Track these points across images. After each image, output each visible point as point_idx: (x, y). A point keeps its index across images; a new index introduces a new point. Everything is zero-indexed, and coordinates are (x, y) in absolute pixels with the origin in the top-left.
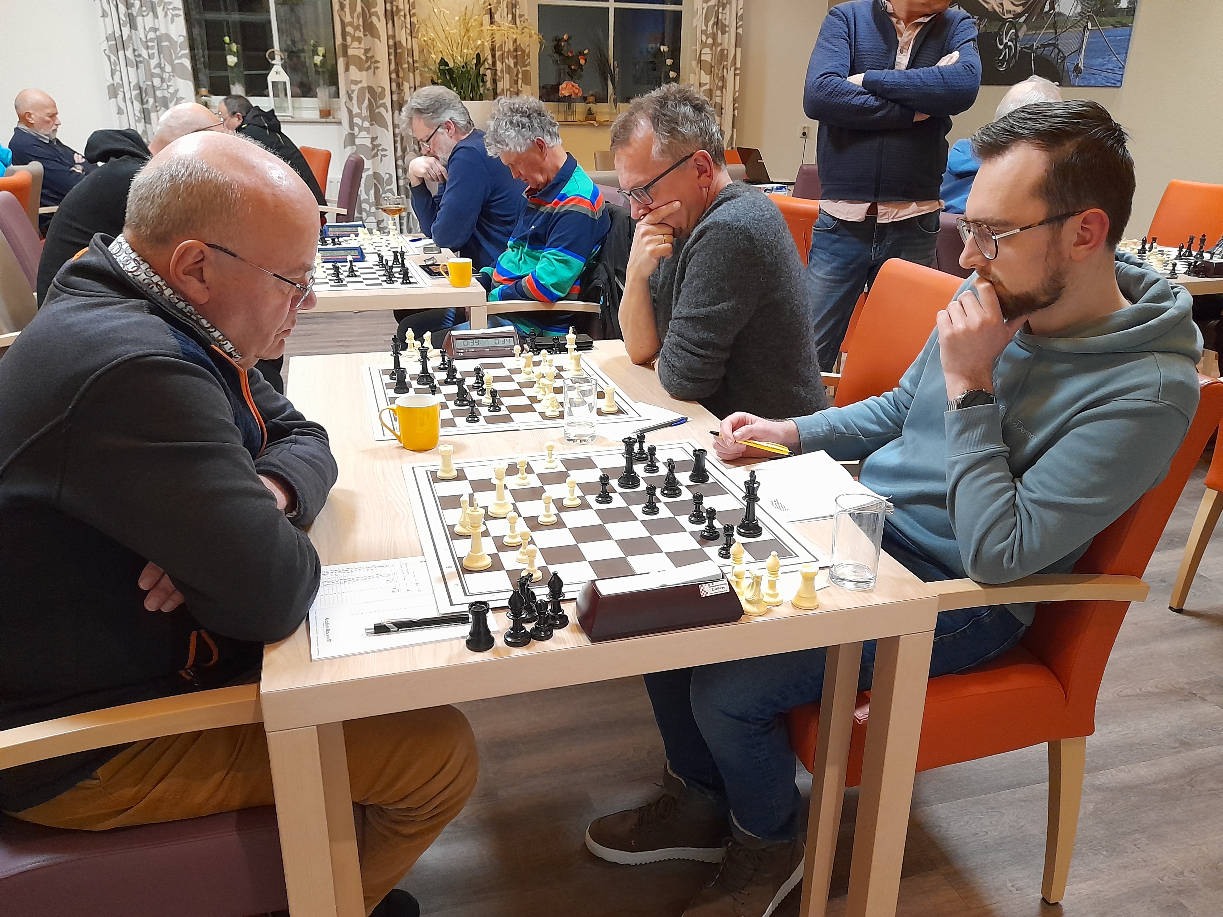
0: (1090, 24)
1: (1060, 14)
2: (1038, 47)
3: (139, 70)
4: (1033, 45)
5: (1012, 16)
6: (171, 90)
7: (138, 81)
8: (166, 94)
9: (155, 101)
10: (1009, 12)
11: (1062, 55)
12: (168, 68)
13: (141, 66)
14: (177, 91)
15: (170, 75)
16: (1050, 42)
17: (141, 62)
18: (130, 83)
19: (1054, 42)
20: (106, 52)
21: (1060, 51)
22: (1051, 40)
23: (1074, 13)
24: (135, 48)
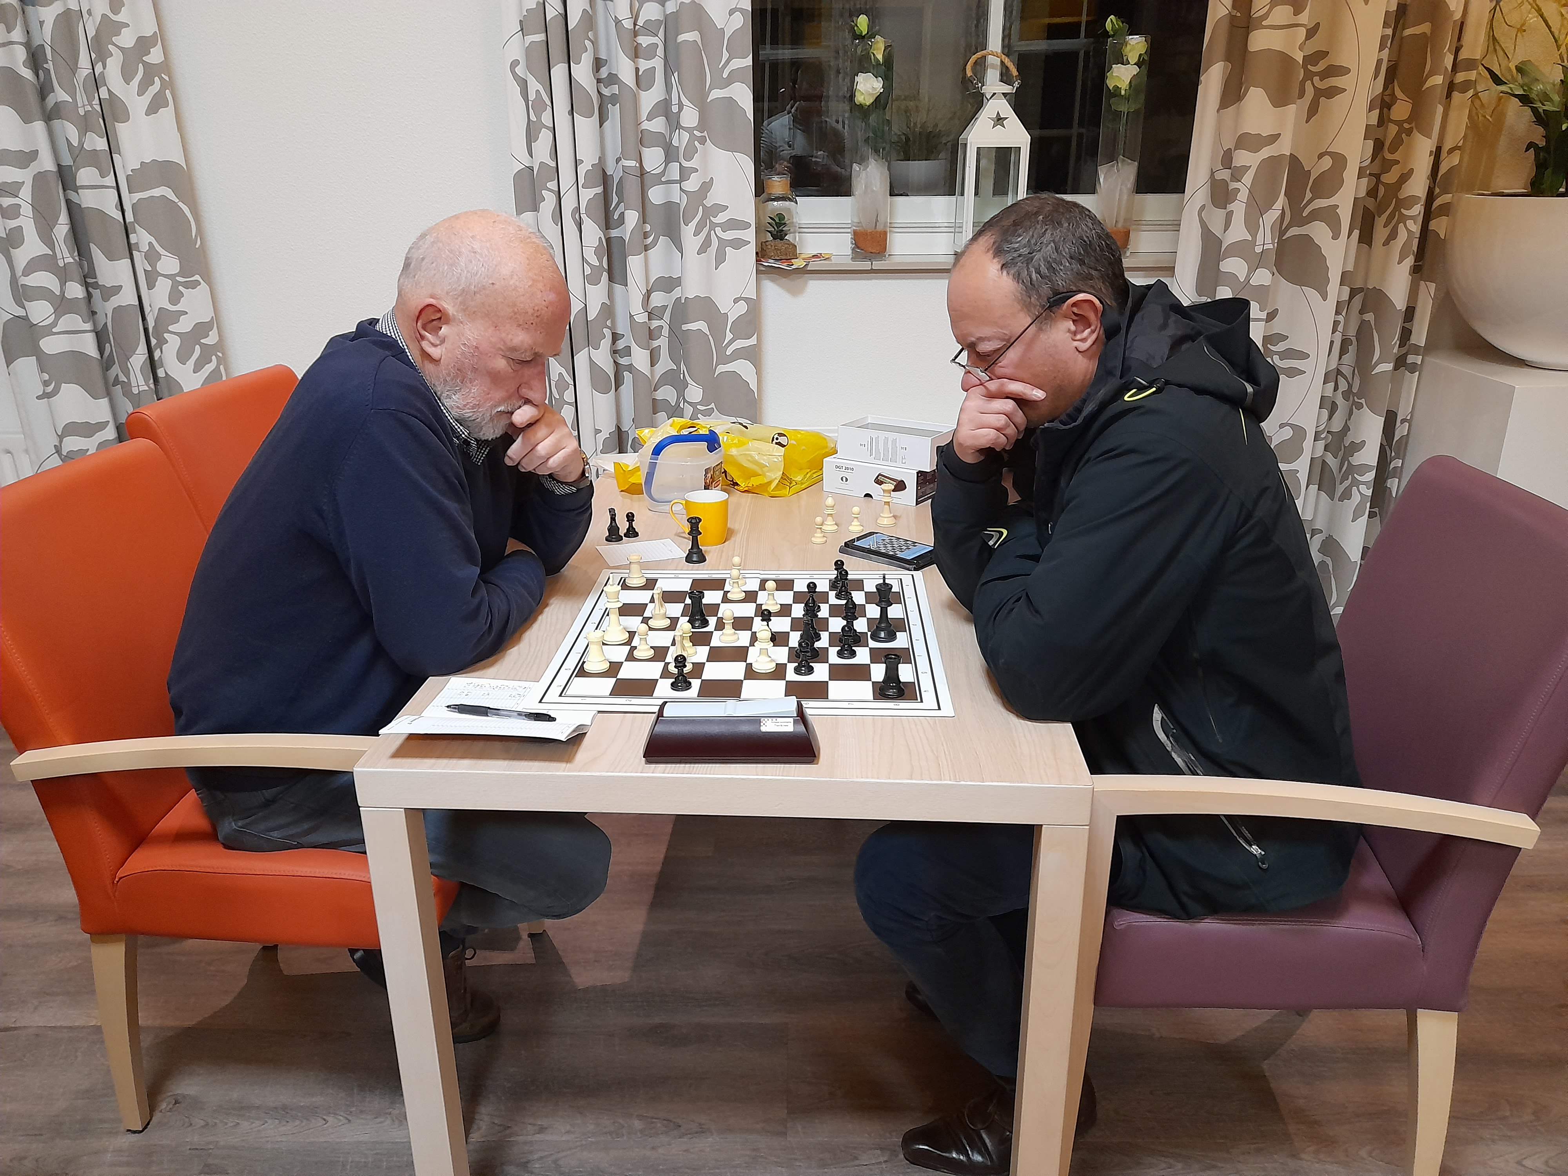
3: (606, 124)
6: (692, 184)
7: (602, 159)
8: (676, 195)
9: (644, 219)
12: (690, 117)
13: (614, 111)
14: (706, 187)
15: (693, 137)
17: (614, 99)
18: (577, 163)
20: (518, 70)
24: (603, 56)
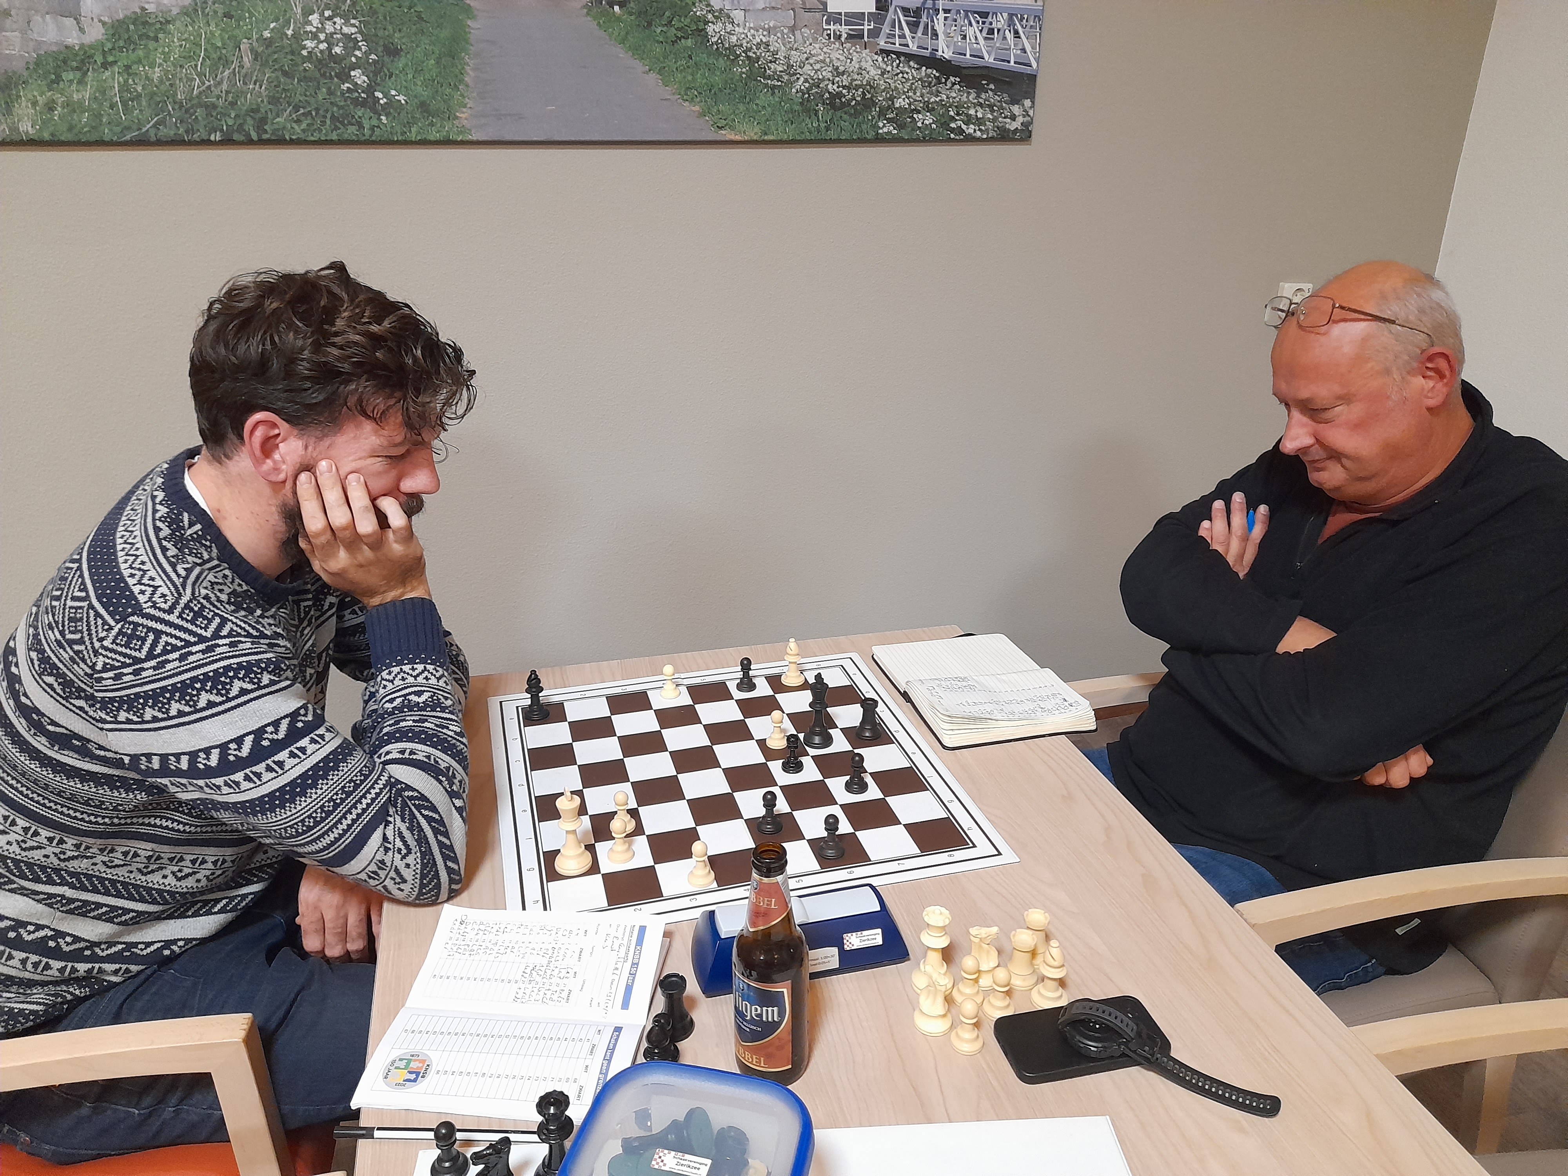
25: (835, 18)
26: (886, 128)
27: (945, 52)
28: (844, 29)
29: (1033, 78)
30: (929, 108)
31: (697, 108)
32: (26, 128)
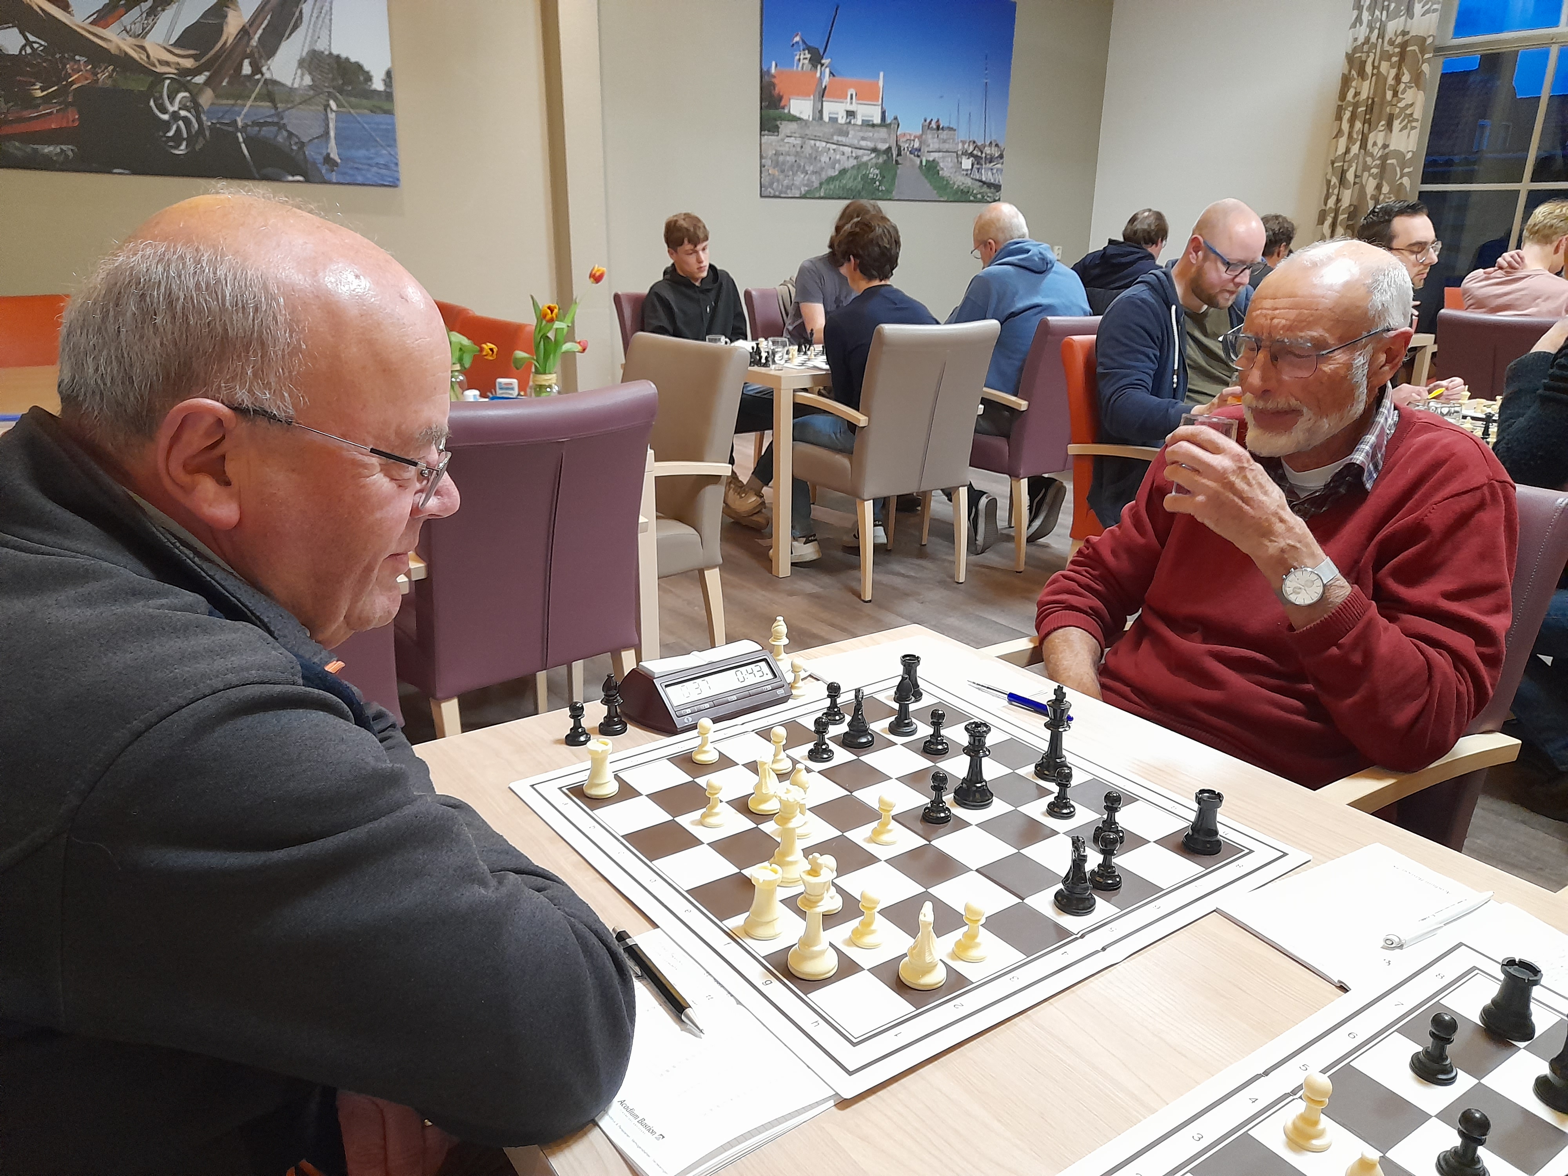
0: (333, 104)
1: (275, 83)
2: (245, 126)
4: (236, 120)
5: (176, 72)
10: (167, 64)
11: (297, 140)
16: (269, 120)
19: (276, 120)
21: (291, 134)
22: (268, 117)
23: (300, 85)
25: (963, 170)
26: (972, 198)
27: (984, 179)
28: (965, 173)
29: (1000, 186)
30: (980, 193)
31: (936, 192)
32: (822, 194)
